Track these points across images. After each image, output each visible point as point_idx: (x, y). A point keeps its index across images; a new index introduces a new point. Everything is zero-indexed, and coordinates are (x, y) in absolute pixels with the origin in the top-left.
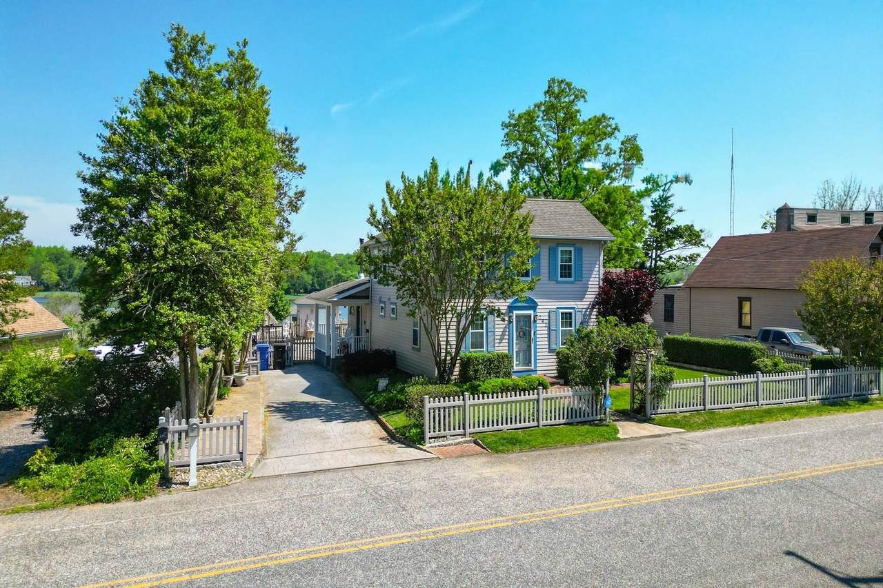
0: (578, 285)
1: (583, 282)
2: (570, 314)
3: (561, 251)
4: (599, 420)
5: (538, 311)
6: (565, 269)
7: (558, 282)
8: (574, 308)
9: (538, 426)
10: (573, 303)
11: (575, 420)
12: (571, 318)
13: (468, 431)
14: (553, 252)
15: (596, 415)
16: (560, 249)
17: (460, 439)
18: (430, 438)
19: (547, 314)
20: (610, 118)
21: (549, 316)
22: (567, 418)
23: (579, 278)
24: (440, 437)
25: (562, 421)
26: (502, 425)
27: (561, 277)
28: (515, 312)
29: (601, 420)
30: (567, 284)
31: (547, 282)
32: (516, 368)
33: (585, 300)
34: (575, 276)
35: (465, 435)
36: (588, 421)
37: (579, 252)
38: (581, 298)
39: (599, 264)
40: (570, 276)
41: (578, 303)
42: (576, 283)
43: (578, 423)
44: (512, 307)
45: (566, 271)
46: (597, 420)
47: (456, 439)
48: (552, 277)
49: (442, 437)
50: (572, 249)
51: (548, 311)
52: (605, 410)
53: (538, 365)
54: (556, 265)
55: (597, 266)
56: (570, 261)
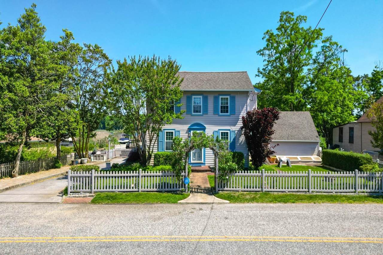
0: (233, 117)
1: (236, 115)
2: (227, 133)
3: (221, 98)
4: (181, 191)
5: (206, 131)
6: (224, 108)
7: (219, 116)
8: (229, 130)
9: (138, 191)
10: (229, 127)
11: (163, 189)
12: (227, 135)
13: (93, 190)
14: (216, 99)
15: (179, 187)
16: (221, 97)
17: (88, 194)
18: (71, 192)
19: (212, 133)
20: (322, 29)
21: (213, 134)
22: (159, 188)
23: (233, 112)
24: (76, 192)
25: (155, 189)
26: (115, 189)
27: (221, 112)
28: (192, 131)
29: (182, 191)
30: (225, 117)
31: (213, 115)
32: (192, 161)
33: (237, 125)
34: (230, 112)
35: (91, 192)
36: (173, 191)
37: (233, 99)
38: (234, 124)
39: (247, 105)
40: (227, 112)
41: (232, 127)
42: (231, 116)
43: (166, 191)
44: (191, 129)
45: (225, 109)
46: (179, 191)
47: (86, 194)
48: (215, 112)
49: (78, 192)
50: (229, 97)
51: (213, 131)
52: (185, 185)
53: (206, 160)
54: (218, 106)
55: (245, 106)
56: (227, 104)
